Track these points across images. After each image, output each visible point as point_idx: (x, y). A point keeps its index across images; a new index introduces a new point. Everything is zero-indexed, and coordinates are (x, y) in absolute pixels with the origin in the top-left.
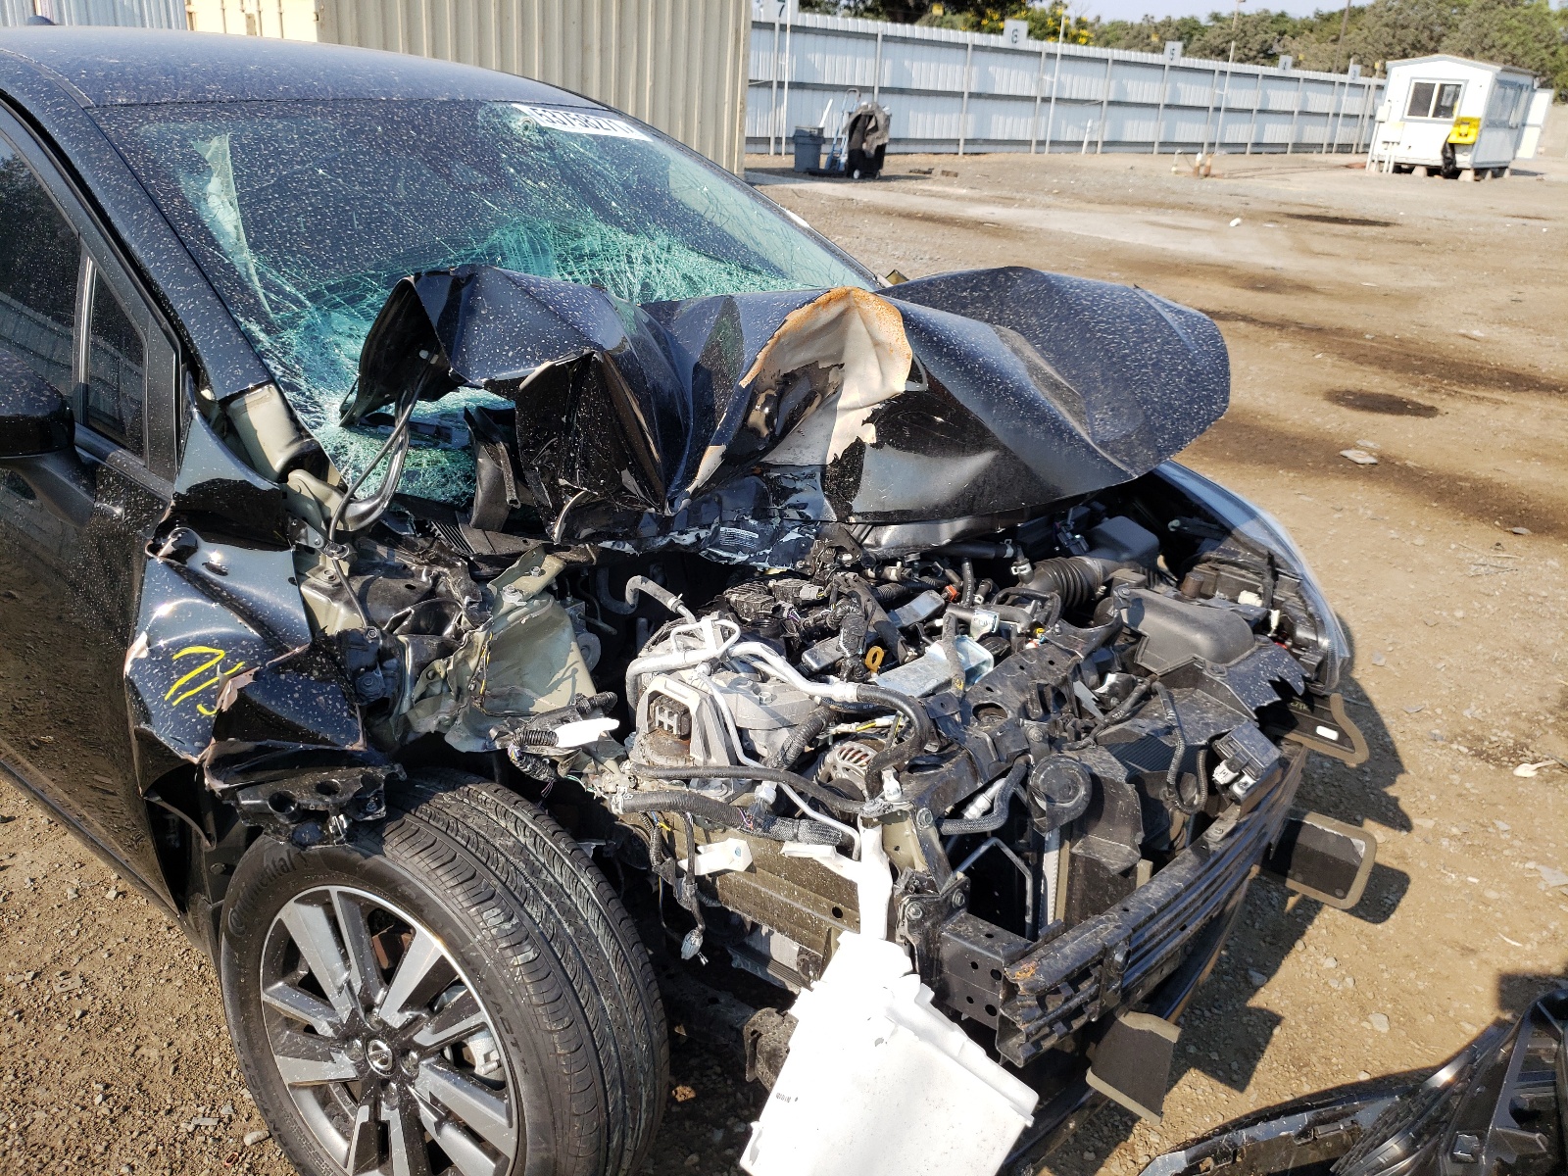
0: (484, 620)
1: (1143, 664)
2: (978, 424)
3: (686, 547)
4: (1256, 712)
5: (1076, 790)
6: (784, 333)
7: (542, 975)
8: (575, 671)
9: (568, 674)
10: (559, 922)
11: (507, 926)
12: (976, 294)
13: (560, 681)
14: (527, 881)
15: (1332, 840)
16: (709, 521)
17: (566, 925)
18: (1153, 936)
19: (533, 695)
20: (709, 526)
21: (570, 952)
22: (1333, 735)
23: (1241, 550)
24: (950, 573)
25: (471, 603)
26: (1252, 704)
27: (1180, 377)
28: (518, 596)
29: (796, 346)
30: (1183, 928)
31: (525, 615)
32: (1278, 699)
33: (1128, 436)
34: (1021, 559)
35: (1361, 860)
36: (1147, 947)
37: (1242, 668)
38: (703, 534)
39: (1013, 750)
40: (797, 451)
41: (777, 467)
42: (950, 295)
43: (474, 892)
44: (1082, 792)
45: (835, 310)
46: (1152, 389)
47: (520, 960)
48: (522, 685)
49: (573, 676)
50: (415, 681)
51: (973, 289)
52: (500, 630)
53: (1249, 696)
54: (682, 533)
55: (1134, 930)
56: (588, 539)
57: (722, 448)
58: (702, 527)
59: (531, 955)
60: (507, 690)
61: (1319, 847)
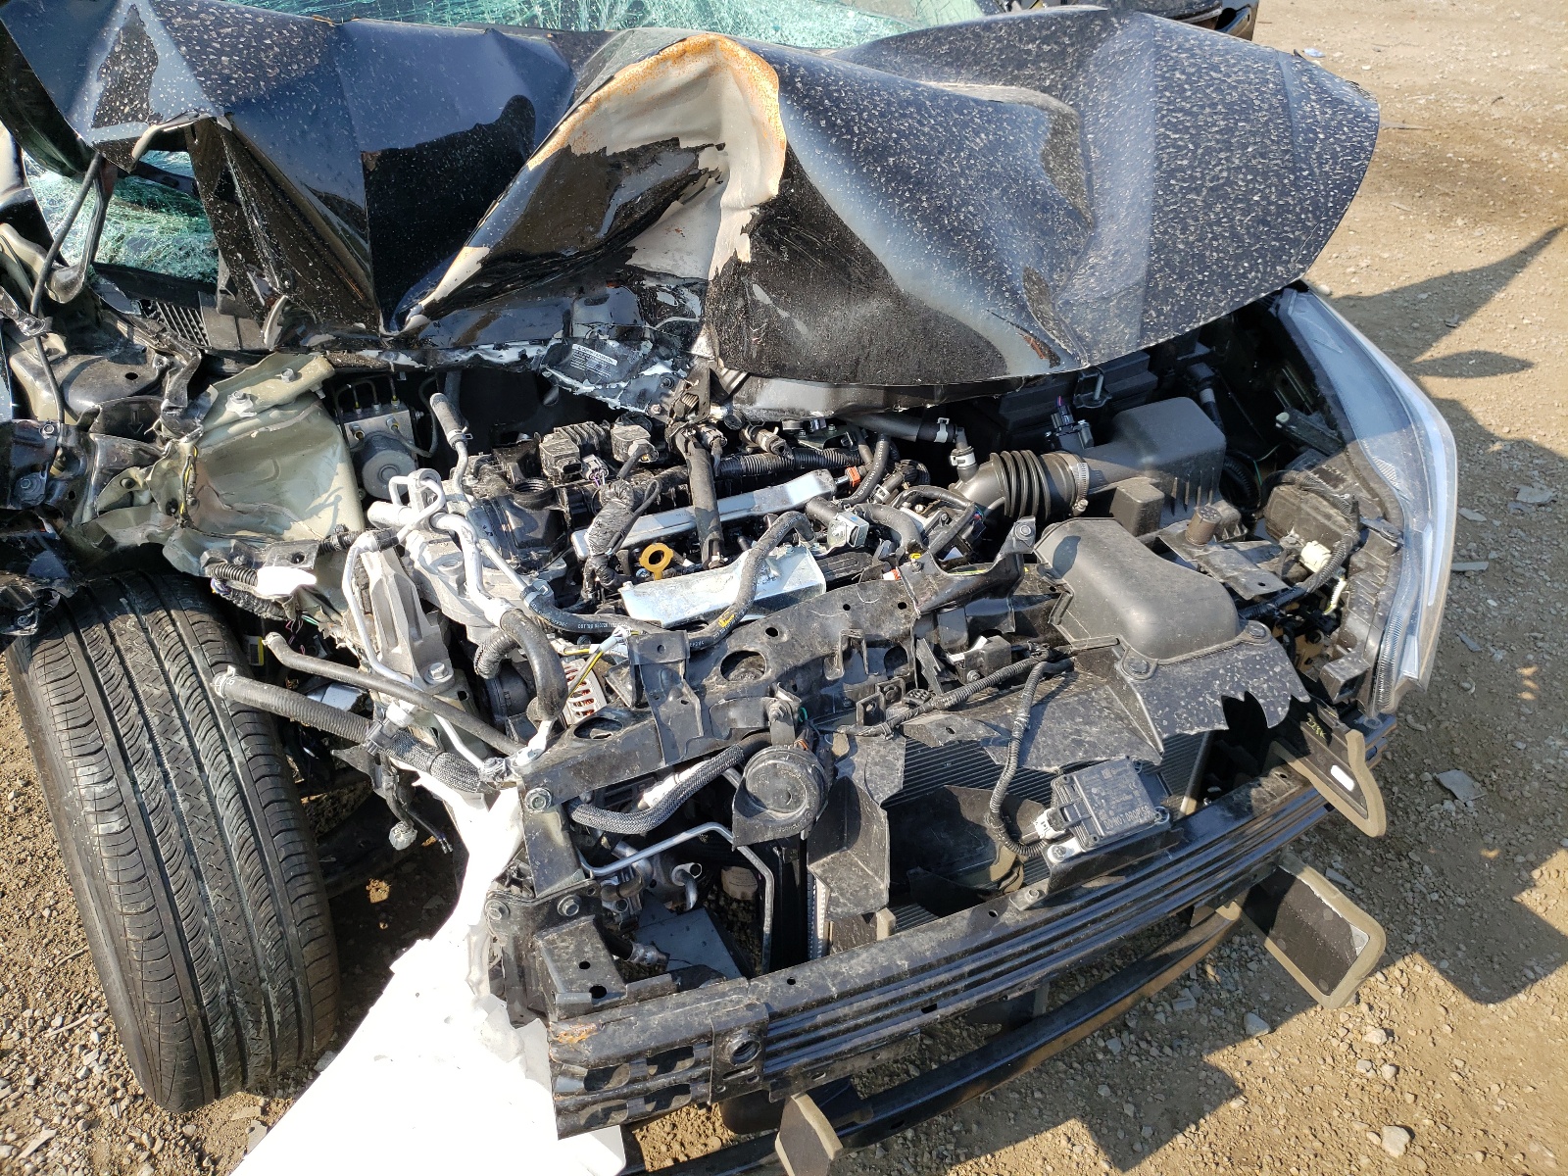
0: (187, 429)
1: (1061, 629)
2: (867, 256)
3: (508, 365)
4: (1165, 742)
5: (798, 802)
6: (608, 97)
7: (122, 851)
8: (338, 498)
9: (332, 499)
10: (172, 795)
11: (99, 789)
12: (1046, 48)
13: (322, 507)
14: (152, 739)
15: (1327, 916)
16: (545, 336)
17: (179, 799)
18: (836, 1021)
19: (293, 516)
20: (545, 342)
21: (174, 829)
22: (1349, 784)
23: (1349, 479)
24: (863, 449)
25: (170, 408)
26: (1165, 729)
27: (1245, 212)
28: (247, 405)
29: (630, 117)
30: (933, 1008)
31: (257, 427)
32: (1225, 728)
33: (1105, 299)
34: (961, 446)
35: (1355, 958)
36: (823, 1032)
37: (1186, 669)
38: (532, 352)
39: (741, 725)
40: (677, 256)
41: (653, 275)
42: (1009, 46)
43: (77, 743)
44: (805, 805)
45: (693, 68)
46: (1184, 230)
47: (101, 829)
48: (280, 504)
49: (335, 503)
50: (101, 486)
51: (1045, 40)
52: (217, 441)
53: (1166, 716)
54: (499, 347)
55: (773, 1016)
56: (323, 348)
57: (483, 252)
58: (533, 343)
59: (116, 827)
60: (256, 507)
61: (1310, 919)
